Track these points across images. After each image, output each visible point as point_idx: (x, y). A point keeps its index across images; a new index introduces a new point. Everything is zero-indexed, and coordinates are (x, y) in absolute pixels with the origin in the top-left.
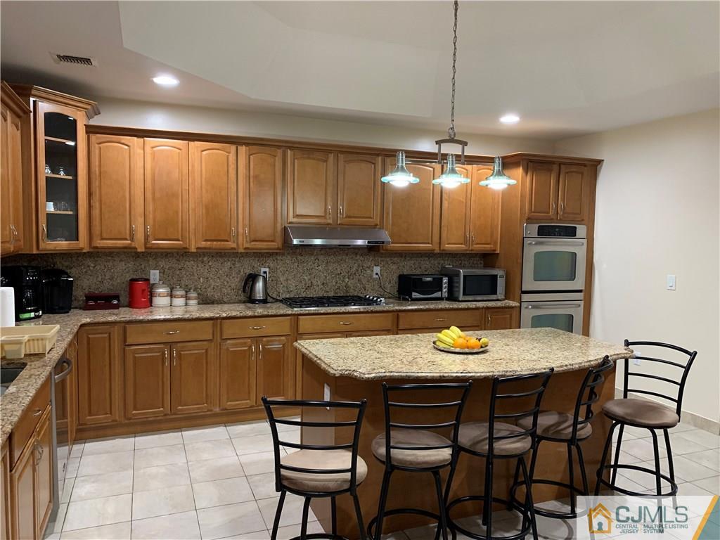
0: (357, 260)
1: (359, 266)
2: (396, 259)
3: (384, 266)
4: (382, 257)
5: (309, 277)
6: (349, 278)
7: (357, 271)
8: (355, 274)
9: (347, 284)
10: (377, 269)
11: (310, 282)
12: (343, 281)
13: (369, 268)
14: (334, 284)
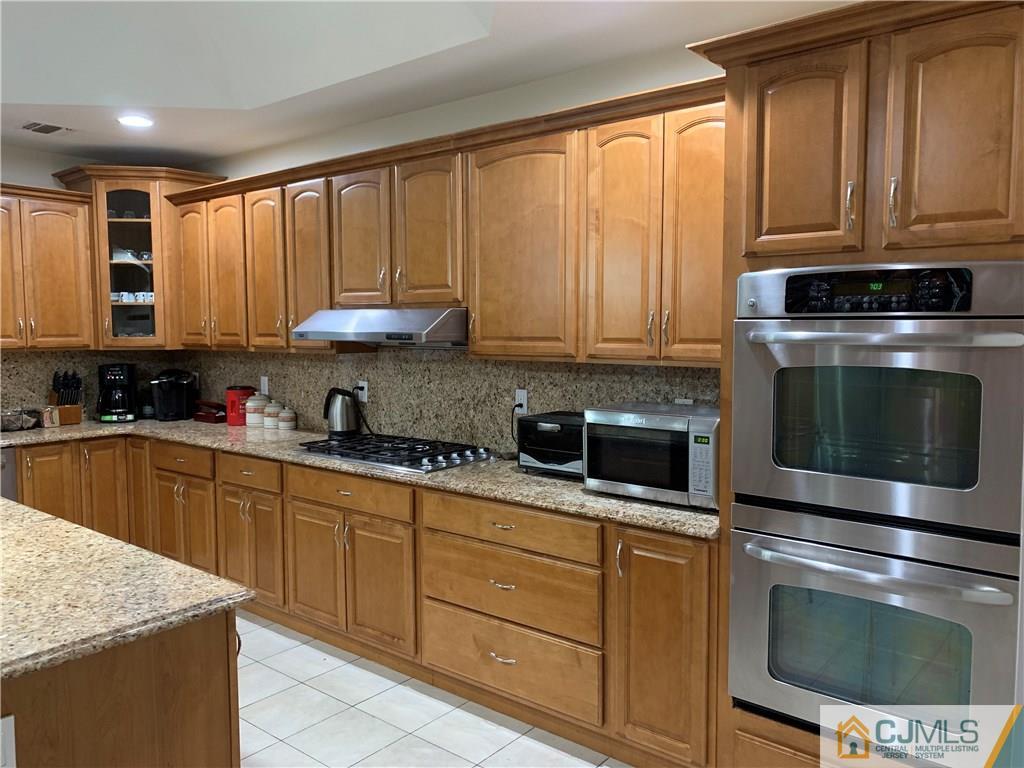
0: (488, 374)
1: (491, 386)
2: (557, 375)
3: (534, 390)
4: (531, 370)
5: (417, 401)
6: (475, 410)
7: (489, 396)
8: (484, 401)
9: (472, 421)
10: (521, 396)
11: (418, 410)
12: (466, 415)
13: (508, 391)
14: (453, 418)
